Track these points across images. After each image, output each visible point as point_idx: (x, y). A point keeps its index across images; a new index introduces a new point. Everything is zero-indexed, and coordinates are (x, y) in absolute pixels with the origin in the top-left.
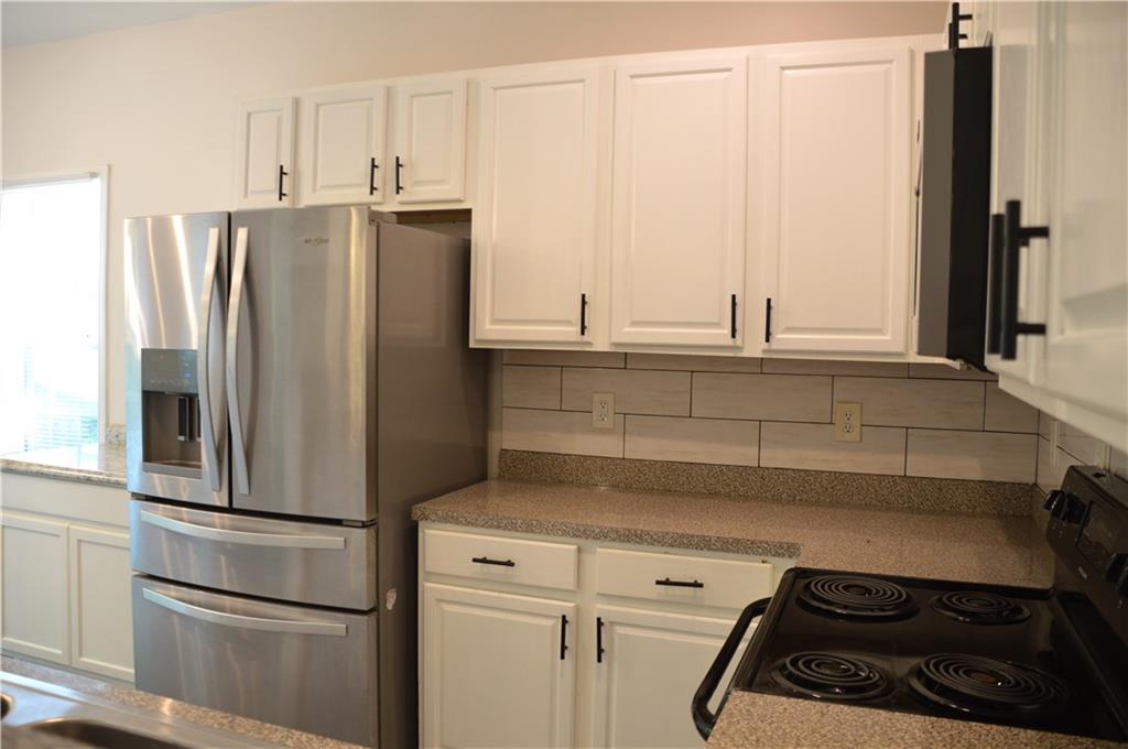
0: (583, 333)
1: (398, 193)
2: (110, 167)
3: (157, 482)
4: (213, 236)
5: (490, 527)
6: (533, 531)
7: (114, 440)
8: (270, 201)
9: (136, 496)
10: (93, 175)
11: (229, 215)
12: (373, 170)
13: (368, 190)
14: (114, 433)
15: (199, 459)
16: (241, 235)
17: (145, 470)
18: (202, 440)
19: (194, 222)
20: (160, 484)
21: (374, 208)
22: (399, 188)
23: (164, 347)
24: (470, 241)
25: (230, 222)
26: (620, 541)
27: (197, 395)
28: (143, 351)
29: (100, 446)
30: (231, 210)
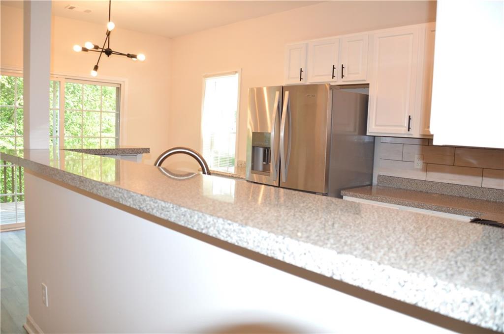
0: (409, 130)
1: (342, 78)
2: (242, 69)
3: (255, 177)
4: (277, 94)
5: (368, 199)
6: (383, 202)
7: (240, 166)
8: (297, 82)
9: (248, 181)
10: (236, 72)
11: (283, 87)
12: (333, 70)
13: (332, 77)
14: (240, 163)
15: (270, 171)
16: (287, 93)
17: (252, 173)
18: (271, 164)
19: (271, 90)
20: (256, 177)
21: (332, 84)
22: (343, 76)
23: (259, 131)
24: (368, 95)
25: (283, 89)
26: (415, 207)
27: (270, 148)
28: (253, 133)
29: (235, 167)
30: (283, 85)
